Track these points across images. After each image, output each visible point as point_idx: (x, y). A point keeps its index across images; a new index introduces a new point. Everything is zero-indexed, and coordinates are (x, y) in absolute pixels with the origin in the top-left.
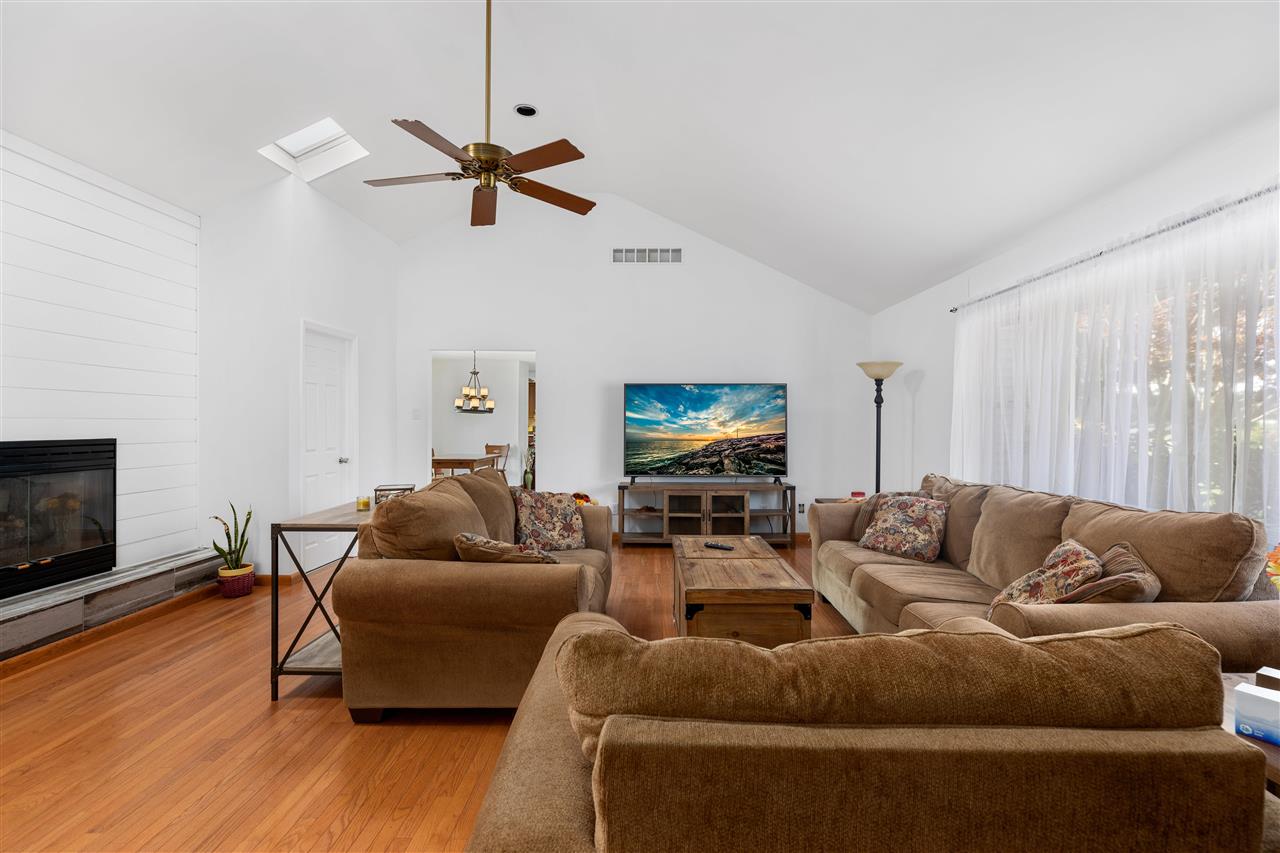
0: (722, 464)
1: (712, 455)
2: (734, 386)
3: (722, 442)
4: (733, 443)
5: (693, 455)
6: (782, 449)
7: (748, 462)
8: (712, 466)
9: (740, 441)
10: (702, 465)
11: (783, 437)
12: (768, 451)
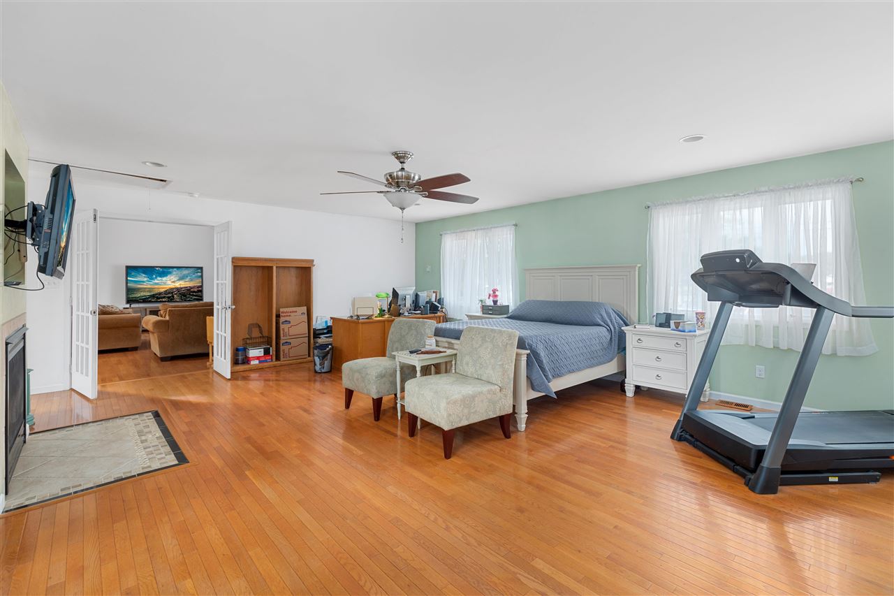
0: (173, 297)
1: (169, 293)
2: (178, 268)
3: (173, 289)
4: (178, 289)
5: (160, 294)
6: (201, 291)
7: (185, 296)
8: (169, 297)
9: (181, 288)
10: (164, 297)
11: (202, 286)
12: (194, 292)
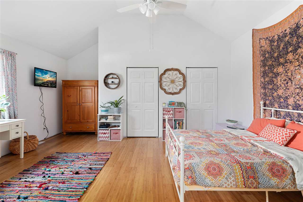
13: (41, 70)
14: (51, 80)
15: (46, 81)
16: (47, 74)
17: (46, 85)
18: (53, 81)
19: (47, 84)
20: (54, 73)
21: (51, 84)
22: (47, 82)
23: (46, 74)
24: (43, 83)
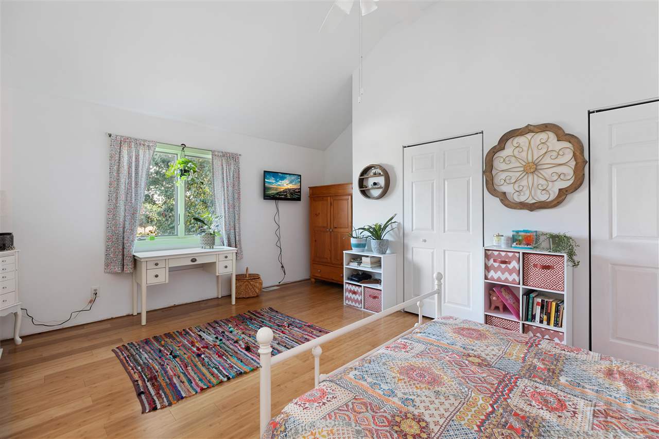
13: (275, 175)
14: (291, 188)
15: (282, 190)
16: (284, 180)
17: (283, 197)
18: (294, 190)
19: (285, 195)
20: (296, 176)
21: (291, 194)
22: (285, 191)
23: (282, 178)
24: (277, 194)
